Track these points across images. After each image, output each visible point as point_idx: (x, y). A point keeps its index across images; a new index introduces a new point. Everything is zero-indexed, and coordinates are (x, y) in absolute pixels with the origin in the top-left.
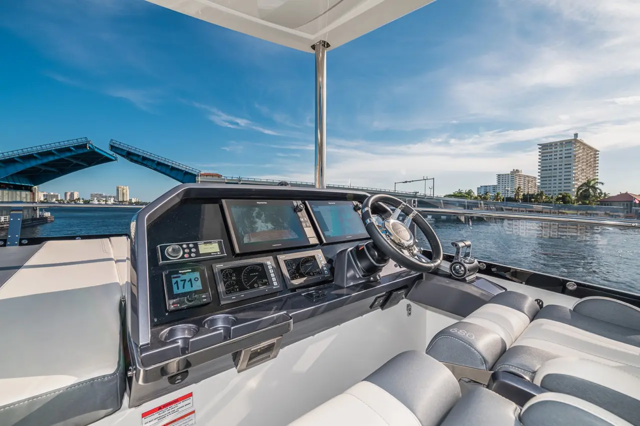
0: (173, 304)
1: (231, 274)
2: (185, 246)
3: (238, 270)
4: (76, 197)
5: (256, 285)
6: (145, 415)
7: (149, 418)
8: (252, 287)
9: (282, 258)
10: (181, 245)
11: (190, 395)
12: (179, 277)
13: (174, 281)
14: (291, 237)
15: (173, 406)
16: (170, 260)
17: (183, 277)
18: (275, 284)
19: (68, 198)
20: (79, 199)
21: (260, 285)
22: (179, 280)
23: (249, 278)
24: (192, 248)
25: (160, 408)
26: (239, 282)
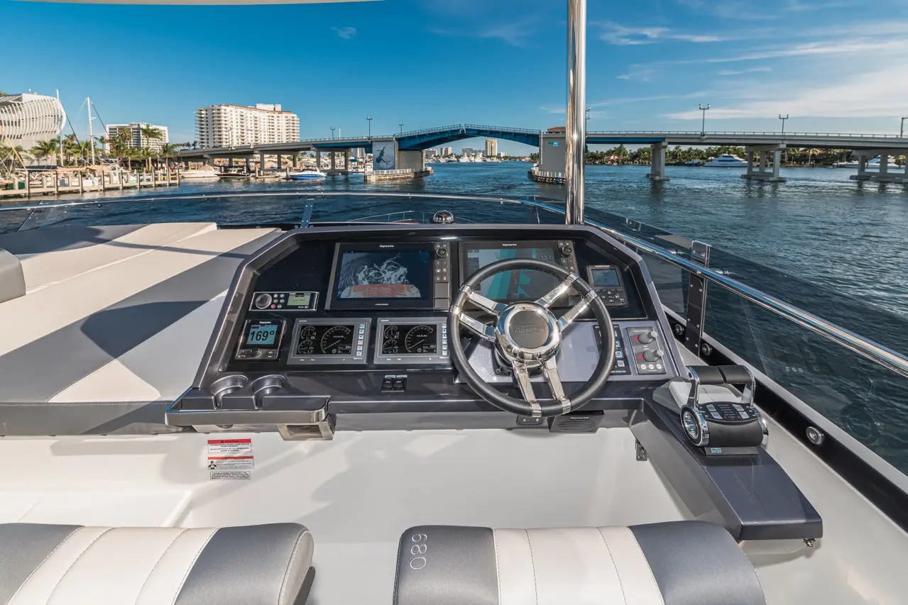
0: (242, 354)
1: (311, 333)
2: (276, 296)
3: (320, 329)
4: (449, 153)
5: (334, 351)
6: (211, 442)
7: (213, 447)
8: (329, 352)
9: (383, 321)
10: (272, 295)
11: (248, 441)
12: (258, 328)
13: (252, 330)
14: (408, 295)
15: (234, 444)
16: (258, 309)
17: (261, 328)
18: (359, 354)
19: (443, 154)
20: (452, 154)
21: (339, 352)
22: (257, 331)
23: (330, 340)
24: (281, 298)
25: (222, 442)
26: (317, 343)
